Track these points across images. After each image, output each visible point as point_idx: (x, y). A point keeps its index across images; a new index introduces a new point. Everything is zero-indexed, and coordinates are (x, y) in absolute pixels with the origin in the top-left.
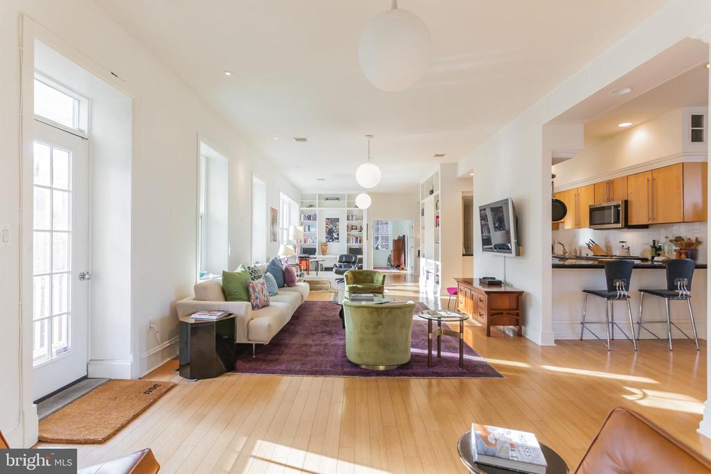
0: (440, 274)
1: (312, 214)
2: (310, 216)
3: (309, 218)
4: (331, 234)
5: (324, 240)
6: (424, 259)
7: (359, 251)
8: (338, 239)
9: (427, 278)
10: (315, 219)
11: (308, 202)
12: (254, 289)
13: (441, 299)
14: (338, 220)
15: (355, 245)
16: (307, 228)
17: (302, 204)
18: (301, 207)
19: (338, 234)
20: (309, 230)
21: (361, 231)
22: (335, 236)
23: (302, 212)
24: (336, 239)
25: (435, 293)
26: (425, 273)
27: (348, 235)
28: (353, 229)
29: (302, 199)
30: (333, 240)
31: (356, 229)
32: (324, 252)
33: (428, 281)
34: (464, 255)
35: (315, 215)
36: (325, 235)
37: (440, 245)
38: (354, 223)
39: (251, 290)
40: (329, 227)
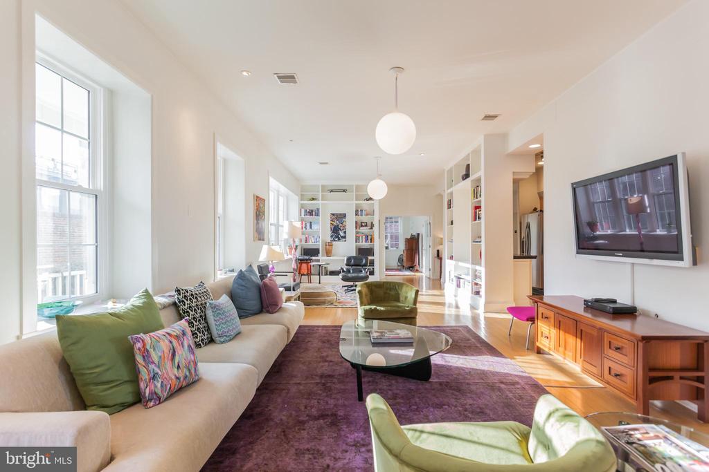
0: (482, 282)
1: (314, 208)
2: (312, 211)
3: (311, 213)
4: (337, 232)
5: (329, 239)
6: (453, 262)
7: (370, 252)
8: (345, 237)
9: (458, 286)
10: (317, 215)
11: (310, 194)
12: (146, 355)
13: (486, 318)
14: (344, 215)
15: (365, 245)
16: (308, 225)
17: (302, 197)
18: (302, 200)
19: (345, 232)
20: (311, 228)
21: (372, 229)
22: (342, 234)
23: (302, 206)
24: (342, 237)
25: (473, 308)
26: (455, 279)
27: (357, 233)
28: (362, 226)
29: (302, 191)
30: (339, 239)
31: (366, 226)
32: (328, 253)
33: (460, 290)
34: (515, 257)
35: (318, 209)
36: (329, 233)
37: (483, 244)
38: (364, 218)
39: (139, 358)
40: (335, 224)
